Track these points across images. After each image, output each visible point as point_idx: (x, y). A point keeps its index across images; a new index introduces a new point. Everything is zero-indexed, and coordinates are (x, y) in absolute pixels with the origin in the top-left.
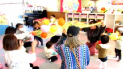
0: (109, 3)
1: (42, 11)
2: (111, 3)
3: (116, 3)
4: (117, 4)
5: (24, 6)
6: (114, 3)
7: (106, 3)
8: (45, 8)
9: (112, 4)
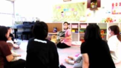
0: (110, 12)
1: (35, 21)
2: (111, 12)
3: (116, 12)
4: (118, 13)
5: (14, 17)
6: (114, 12)
7: (106, 13)
8: (38, 19)
9: (113, 13)
